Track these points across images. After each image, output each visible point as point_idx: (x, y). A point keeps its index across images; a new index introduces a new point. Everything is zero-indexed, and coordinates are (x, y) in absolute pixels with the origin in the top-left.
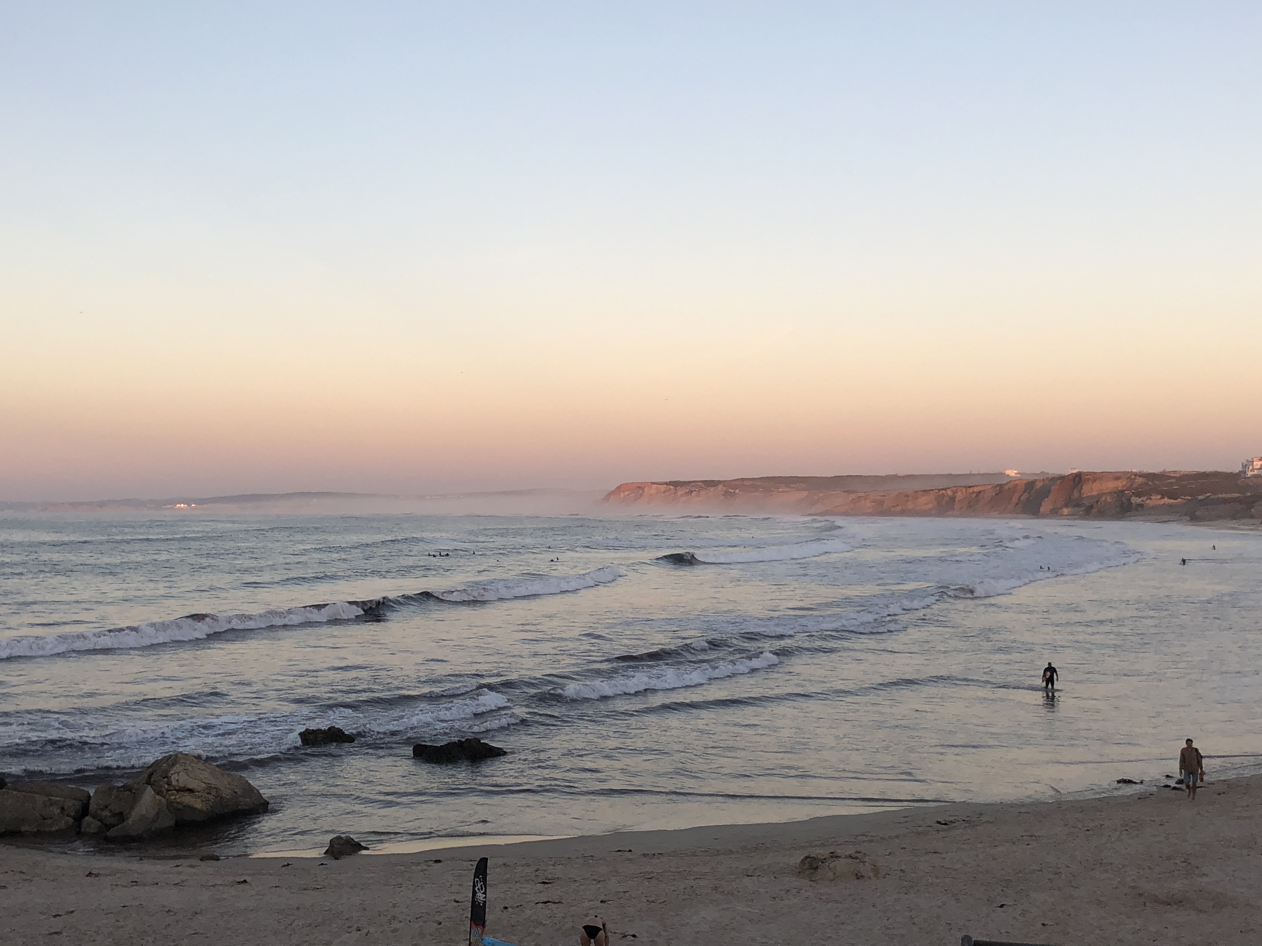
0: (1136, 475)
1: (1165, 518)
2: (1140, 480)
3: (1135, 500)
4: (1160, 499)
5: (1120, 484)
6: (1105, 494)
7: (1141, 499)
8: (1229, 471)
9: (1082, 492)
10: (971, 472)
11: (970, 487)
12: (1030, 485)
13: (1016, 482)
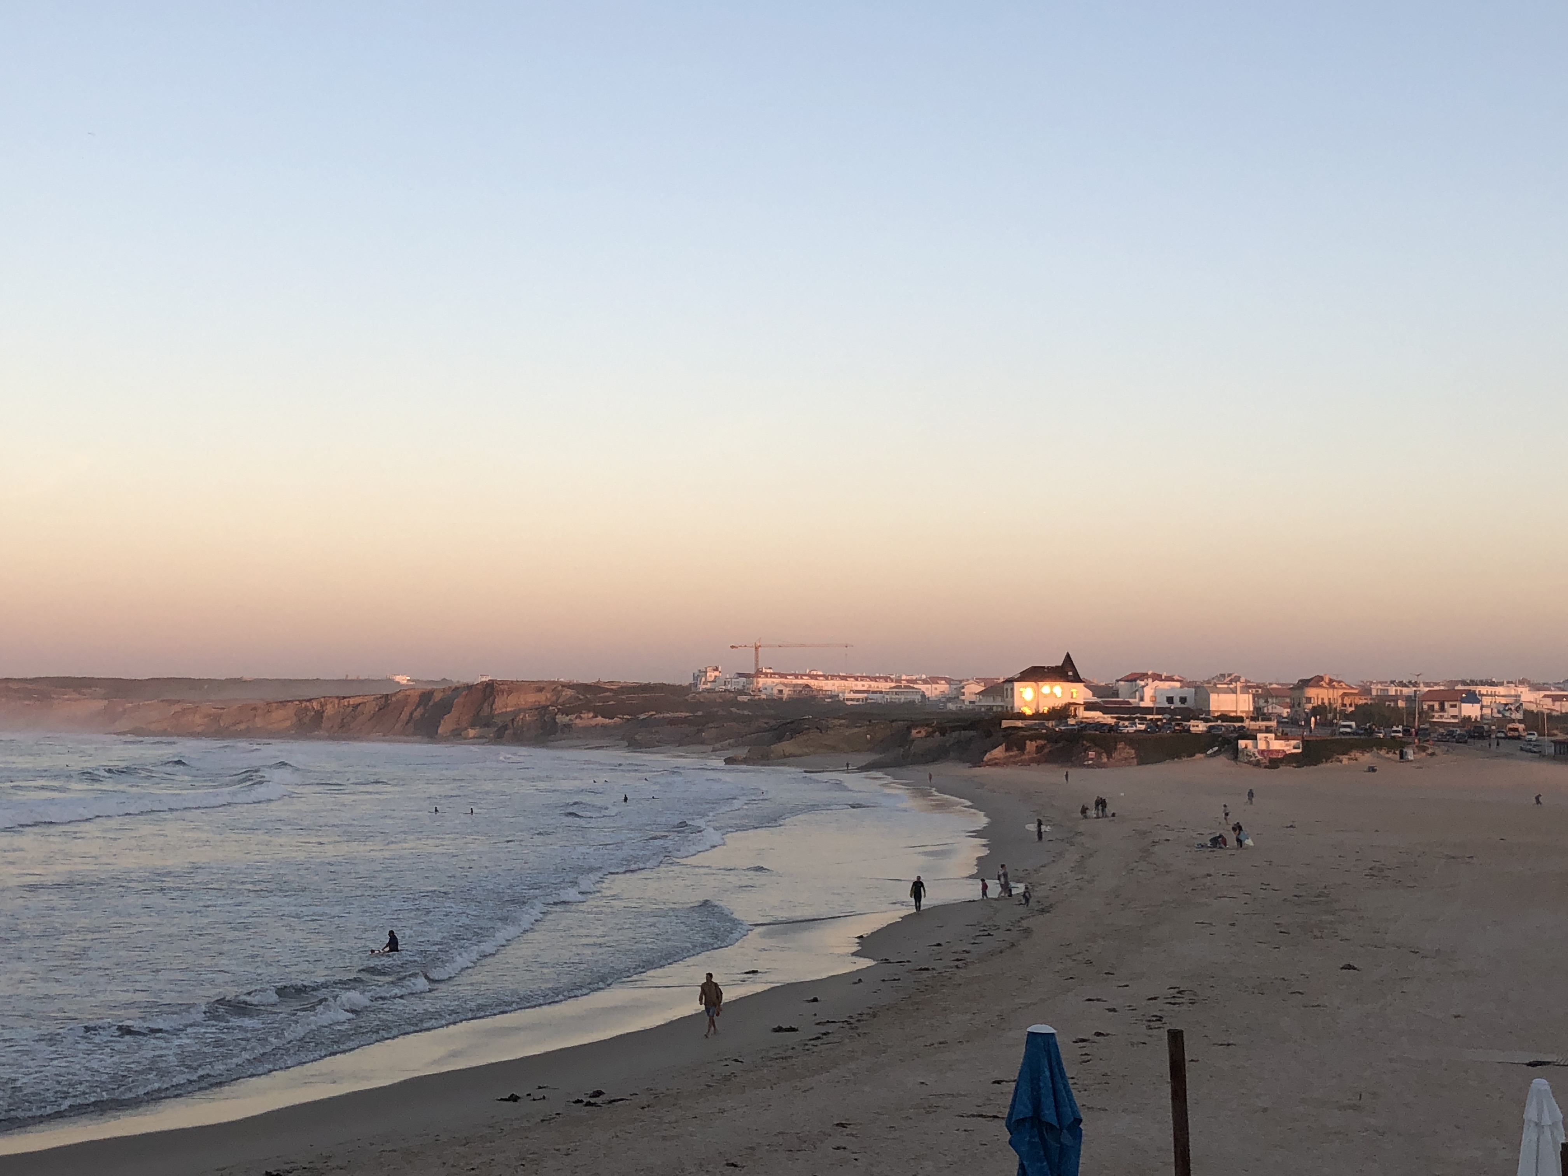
0: (564, 685)
1: (596, 743)
2: (569, 692)
3: (561, 719)
4: (593, 717)
5: (542, 698)
6: (524, 710)
7: (568, 718)
8: (678, 683)
9: (494, 707)
10: (347, 676)
11: (344, 698)
12: (426, 697)
13: (408, 693)
